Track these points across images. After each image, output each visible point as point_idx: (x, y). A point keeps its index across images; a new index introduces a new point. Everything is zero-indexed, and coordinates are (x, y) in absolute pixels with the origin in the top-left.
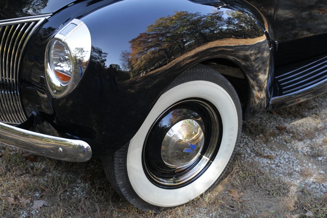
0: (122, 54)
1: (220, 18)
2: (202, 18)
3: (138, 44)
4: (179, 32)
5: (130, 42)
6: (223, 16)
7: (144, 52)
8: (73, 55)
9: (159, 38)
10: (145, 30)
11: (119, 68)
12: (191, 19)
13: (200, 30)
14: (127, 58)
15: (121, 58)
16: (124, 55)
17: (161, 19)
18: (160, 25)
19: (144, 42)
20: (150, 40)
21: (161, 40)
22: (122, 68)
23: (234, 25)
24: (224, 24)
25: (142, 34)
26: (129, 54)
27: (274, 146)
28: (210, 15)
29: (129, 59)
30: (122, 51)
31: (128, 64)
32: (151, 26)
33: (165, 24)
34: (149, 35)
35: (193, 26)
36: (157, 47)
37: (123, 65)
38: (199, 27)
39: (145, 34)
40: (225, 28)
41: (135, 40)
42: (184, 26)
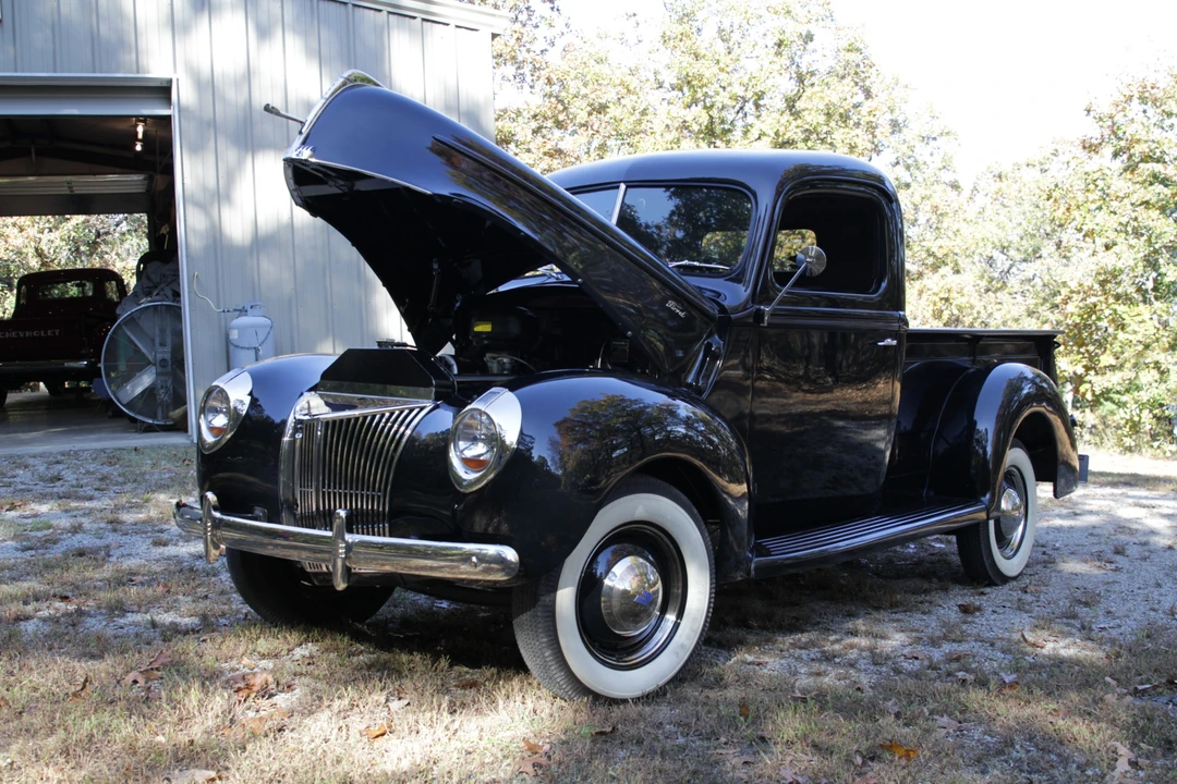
2: (648, 407)
6: (678, 411)
23: (697, 431)
35: (631, 418)
40: (681, 430)
42: (618, 417)
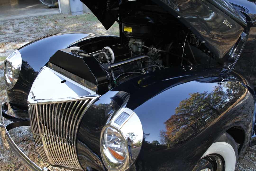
0: (160, 133)
1: (221, 93)
3: (171, 124)
4: (199, 111)
5: (165, 123)
7: (177, 129)
8: (126, 139)
9: (185, 118)
10: (174, 113)
11: (158, 143)
12: (204, 98)
13: (213, 106)
14: (164, 135)
15: (160, 136)
16: (162, 134)
17: (182, 102)
18: (183, 107)
19: (176, 122)
20: (179, 120)
21: (187, 119)
22: (161, 143)
24: (227, 97)
25: (173, 116)
26: (165, 132)
27: (245, 164)
28: (214, 92)
29: (166, 136)
30: (160, 130)
31: (165, 139)
32: (178, 108)
33: (186, 105)
34: (178, 116)
36: (185, 125)
37: (162, 141)
38: (211, 104)
39: (175, 115)
41: (168, 121)
